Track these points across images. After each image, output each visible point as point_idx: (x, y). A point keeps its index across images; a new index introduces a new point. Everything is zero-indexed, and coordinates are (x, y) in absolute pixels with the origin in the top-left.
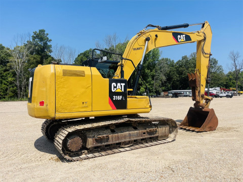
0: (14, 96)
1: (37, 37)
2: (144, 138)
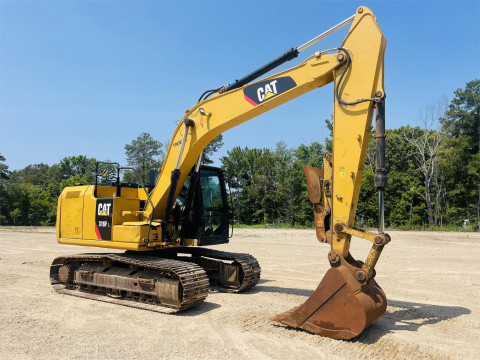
0: (420, 221)
1: (462, 99)
2: (134, 291)
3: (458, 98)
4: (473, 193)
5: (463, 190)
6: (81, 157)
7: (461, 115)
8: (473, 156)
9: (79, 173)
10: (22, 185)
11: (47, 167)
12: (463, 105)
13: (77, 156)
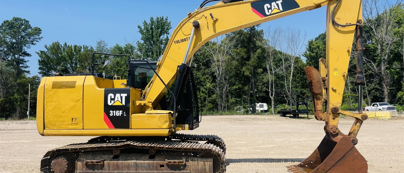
0: (213, 108)
4: (246, 88)
5: (240, 86)
7: (240, 33)
8: (247, 62)
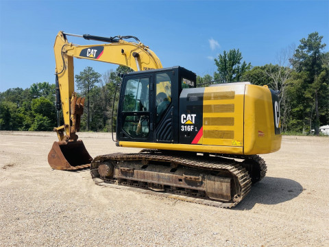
1: (305, 45)
2: (179, 186)
3: (302, 45)
4: (308, 110)
5: (302, 108)
6: (45, 83)
7: (304, 57)
8: (310, 85)
9: (44, 94)
10: (4, 103)
11: (22, 90)
12: (306, 50)
13: (42, 83)
